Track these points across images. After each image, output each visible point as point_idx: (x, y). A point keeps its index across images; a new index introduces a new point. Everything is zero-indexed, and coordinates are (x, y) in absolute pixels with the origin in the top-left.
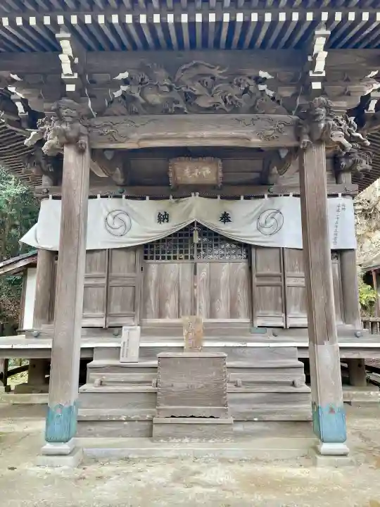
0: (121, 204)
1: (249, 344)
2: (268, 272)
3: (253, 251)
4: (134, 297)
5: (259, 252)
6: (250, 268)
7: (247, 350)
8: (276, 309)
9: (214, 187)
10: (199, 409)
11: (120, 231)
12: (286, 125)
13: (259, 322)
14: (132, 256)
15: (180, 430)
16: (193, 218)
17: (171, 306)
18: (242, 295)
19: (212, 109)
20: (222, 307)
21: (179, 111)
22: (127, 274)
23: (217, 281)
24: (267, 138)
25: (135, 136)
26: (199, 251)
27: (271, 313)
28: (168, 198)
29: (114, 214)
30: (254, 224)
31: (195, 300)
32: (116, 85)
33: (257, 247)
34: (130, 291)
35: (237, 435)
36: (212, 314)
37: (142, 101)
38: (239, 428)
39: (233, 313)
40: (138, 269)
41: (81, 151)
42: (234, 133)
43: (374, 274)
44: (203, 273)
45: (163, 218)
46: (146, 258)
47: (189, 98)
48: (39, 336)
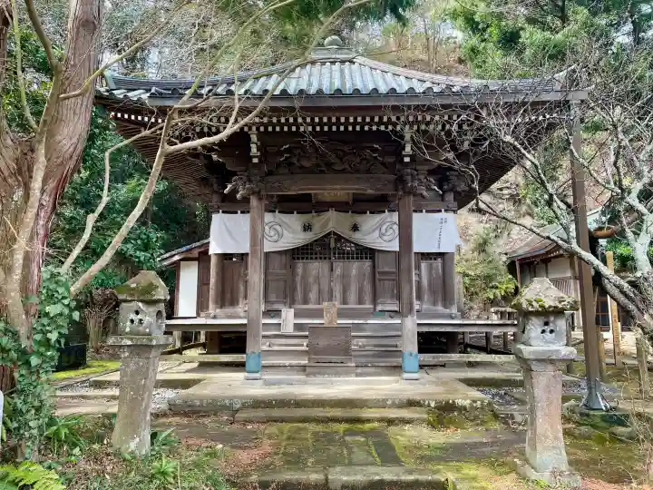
0: (275, 217)
1: (369, 322)
2: (386, 269)
3: (377, 254)
4: (285, 288)
5: (380, 255)
6: (374, 267)
7: (368, 326)
8: (392, 297)
9: (347, 203)
10: (334, 358)
11: (276, 238)
12: (389, 182)
13: (379, 308)
14: (284, 257)
15: (322, 370)
16: (330, 228)
17: (313, 296)
18: (368, 287)
19: (343, 171)
20: (352, 296)
21: (322, 172)
22: (279, 271)
23: (349, 276)
24: (377, 189)
25: (293, 188)
26: (335, 254)
27: (389, 301)
28: (311, 212)
29: (270, 225)
30: (377, 233)
31: (332, 290)
32: (281, 154)
33: (379, 251)
34: (282, 283)
35: (357, 375)
36: (344, 302)
37: (298, 164)
38: (359, 370)
39: (360, 302)
40: (288, 266)
41: (260, 199)
42: (356, 187)
43: (517, 263)
44: (338, 271)
45: (307, 228)
46: (294, 258)
47: (329, 165)
48: (215, 317)
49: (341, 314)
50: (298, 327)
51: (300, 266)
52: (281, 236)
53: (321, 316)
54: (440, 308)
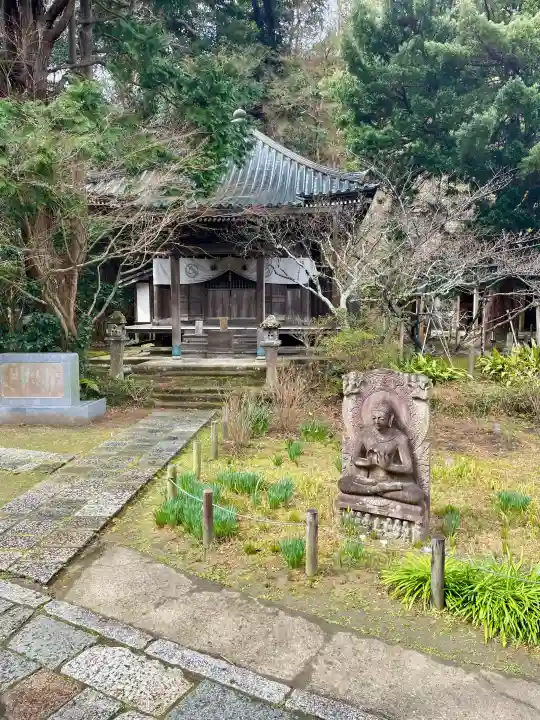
0: (193, 261)
16: (229, 268)
18: (253, 307)
20: (244, 312)
22: (197, 296)
23: (242, 299)
26: (232, 285)
28: (216, 258)
29: (190, 266)
31: (231, 309)
34: (199, 304)
36: (239, 315)
39: (249, 315)
40: (203, 293)
44: (235, 296)
45: (213, 268)
46: (206, 288)
48: (158, 325)
49: (230, 323)
50: (205, 331)
51: (211, 292)
52: (197, 274)
53: (218, 325)
54: (298, 319)
